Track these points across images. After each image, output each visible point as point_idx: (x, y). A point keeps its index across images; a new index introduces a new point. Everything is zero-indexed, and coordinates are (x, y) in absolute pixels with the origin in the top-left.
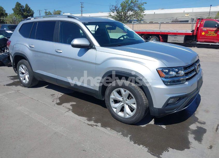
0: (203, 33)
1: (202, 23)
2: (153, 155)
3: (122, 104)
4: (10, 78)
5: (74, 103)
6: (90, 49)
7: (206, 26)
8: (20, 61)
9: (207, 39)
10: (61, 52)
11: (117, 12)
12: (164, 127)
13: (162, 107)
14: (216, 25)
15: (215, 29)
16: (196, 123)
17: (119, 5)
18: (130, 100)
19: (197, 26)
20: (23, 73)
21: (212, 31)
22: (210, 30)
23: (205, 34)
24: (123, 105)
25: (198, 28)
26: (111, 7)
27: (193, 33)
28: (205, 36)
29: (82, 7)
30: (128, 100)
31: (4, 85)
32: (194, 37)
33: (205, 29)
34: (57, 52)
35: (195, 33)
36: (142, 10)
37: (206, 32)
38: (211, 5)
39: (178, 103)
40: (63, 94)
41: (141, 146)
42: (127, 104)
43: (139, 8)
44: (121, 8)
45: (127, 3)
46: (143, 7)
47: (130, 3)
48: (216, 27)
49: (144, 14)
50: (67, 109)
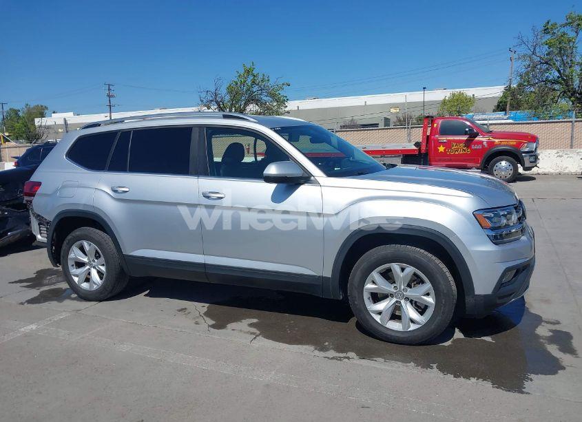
0: (441, 149)
1: (435, 125)
2: (509, 391)
3: (394, 300)
4: (19, 285)
5: (255, 321)
6: (303, 184)
7: (445, 131)
8: (77, 232)
9: (450, 160)
10: (222, 198)
11: (219, 105)
12: (488, 339)
13: (492, 292)
14: (467, 130)
15: (465, 138)
16: (543, 324)
17: (223, 91)
18: (413, 289)
19: (424, 133)
20: (80, 265)
21: (460, 142)
22: (454, 141)
23: (445, 150)
24: (397, 302)
25: (428, 136)
26: (203, 95)
27: (420, 150)
28: (444, 154)
29: (109, 96)
30: (409, 289)
31: (22, 304)
32: (421, 158)
33: (444, 139)
34: (208, 197)
35: (423, 148)
36: (282, 102)
37: (448, 145)
38: (424, 88)
39: (515, 281)
40: (207, 305)
41: (473, 380)
42: (407, 299)
43: (273, 96)
44: (227, 98)
45: (243, 83)
46: (282, 93)
47: (249, 84)
48: (466, 133)
49: (287, 109)
50: (248, 335)
